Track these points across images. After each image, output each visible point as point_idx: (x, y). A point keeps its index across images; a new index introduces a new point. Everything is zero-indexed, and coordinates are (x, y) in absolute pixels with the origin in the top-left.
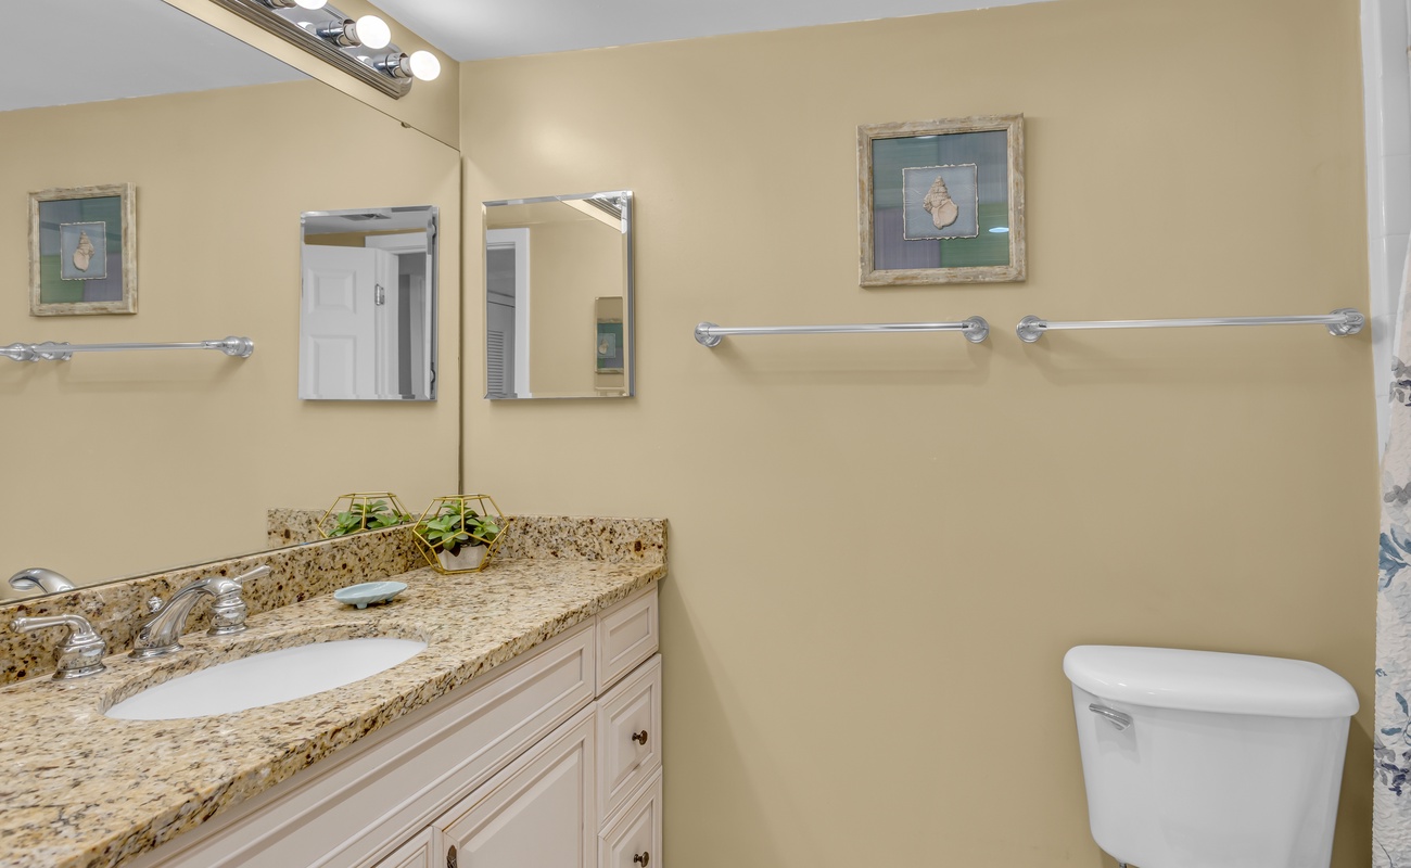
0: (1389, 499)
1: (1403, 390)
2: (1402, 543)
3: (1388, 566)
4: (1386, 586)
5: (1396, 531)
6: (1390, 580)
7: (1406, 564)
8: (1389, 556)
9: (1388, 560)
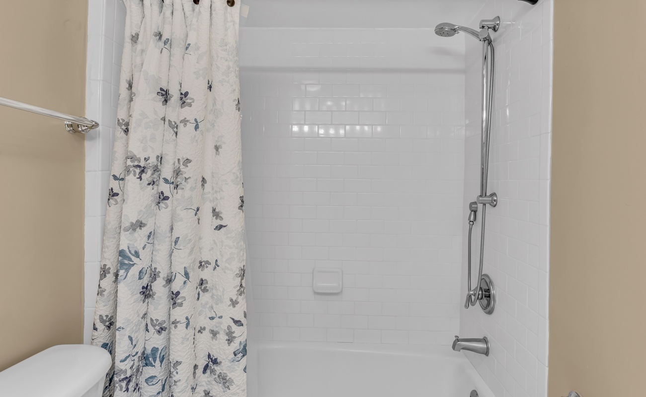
0: (126, 230)
1: (136, 170)
2: (133, 252)
3: (125, 267)
4: (124, 279)
5: (130, 246)
6: (127, 275)
7: (135, 264)
8: (126, 262)
9: (126, 264)
